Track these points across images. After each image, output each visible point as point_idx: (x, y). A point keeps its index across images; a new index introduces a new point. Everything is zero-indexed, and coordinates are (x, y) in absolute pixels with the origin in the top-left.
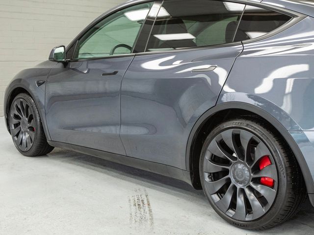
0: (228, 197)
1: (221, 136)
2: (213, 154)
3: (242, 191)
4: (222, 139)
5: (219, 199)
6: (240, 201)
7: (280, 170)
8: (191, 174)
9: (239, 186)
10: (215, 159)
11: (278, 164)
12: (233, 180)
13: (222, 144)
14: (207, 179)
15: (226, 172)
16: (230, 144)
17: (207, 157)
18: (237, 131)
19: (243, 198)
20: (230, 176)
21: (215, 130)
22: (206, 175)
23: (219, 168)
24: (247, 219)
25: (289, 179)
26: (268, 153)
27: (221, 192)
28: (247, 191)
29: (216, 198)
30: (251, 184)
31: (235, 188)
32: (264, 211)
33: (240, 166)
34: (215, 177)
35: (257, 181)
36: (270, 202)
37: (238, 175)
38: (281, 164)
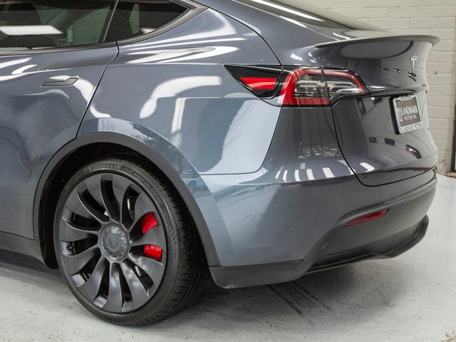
0: (97, 277)
1: (85, 185)
2: (73, 214)
3: (118, 267)
4: (87, 190)
5: (84, 282)
6: (114, 282)
7: (169, 234)
8: (42, 245)
9: (112, 260)
10: (77, 221)
11: (167, 225)
12: (103, 251)
13: (87, 197)
14: (66, 252)
15: (94, 240)
16: (99, 197)
17: (65, 218)
18: (108, 177)
19: (118, 278)
20: (100, 245)
21: (77, 176)
22: (64, 245)
23: (83, 233)
24: (123, 310)
25: (182, 246)
26: (154, 209)
27: (87, 271)
28: (124, 267)
29: (79, 279)
30: (130, 256)
31: (106, 263)
32: (148, 295)
33: (115, 230)
34: (77, 247)
35: (138, 251)
36: (157, 283)
37: (110, 243)
38: (171, 225)
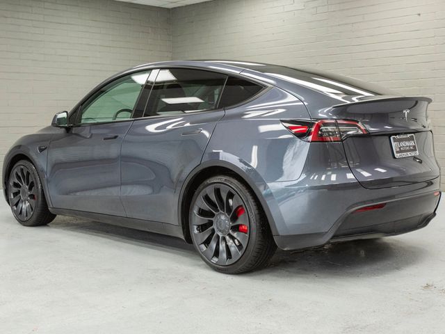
0: (213, 245)
1: (206, 191)
2: (200, 209)
3: (224, 239)
4: (207, 194)
5: (206, 248)
6: (222, 247)
7: (251, 217)
8: (183, 228)
9: (221, 236)
10: (202, 213)
11: (249, 212)
12: (216, 230)
13: (207, 199)
14: (196, 231)
15: (211, 223)
16: (213, 198)
17: (195, 211)
18: (218, 186)
19: (224, 245)
20: (214, 226)
21: (201, 187)
22: (195, 227)
23: (205, 220)
24: (227, 264)
25: (258, 225)
26: (242, 203)
27: (207, 242)
28: (227, 238)
29: (203, 247)
30: (231, 232)
31: (218, 236)
32: (240, 254)
33: (223, 217)
34: (202, 228)
35: (236, 228)
36: (245, 247)
37: (220, 225)
38: (251, 212)
